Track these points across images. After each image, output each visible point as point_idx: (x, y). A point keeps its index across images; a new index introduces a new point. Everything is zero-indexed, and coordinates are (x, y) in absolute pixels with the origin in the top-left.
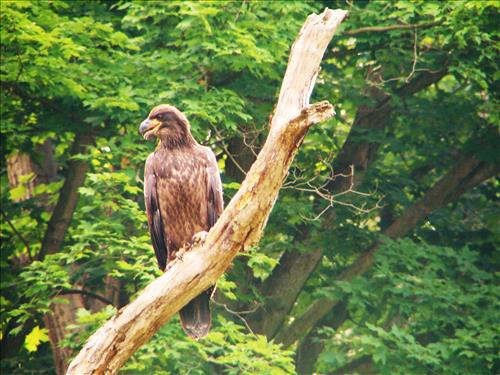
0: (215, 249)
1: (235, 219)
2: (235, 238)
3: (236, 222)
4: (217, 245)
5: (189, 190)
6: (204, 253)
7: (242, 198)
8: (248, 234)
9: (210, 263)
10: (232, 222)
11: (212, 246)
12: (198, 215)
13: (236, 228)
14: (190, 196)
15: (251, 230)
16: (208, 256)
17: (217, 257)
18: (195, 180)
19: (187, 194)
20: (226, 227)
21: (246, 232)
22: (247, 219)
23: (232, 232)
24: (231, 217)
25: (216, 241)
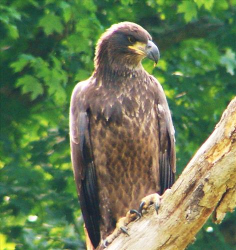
0: (175, 217)
1: (207, 177)
2: (205, 202)
3: (207, 180)
4: (178, 212)
5: (138, 141)
6: (161, 222)
7: (216, 147)
8: (224, 196)
9: (168, 236)
10: (202, 181)
11: (171, 213)
12: (149, 173)
13: (207, 188)
14: (140, 149)
15: (228, 191)
16: (166, 228)
17: (177, 229)
18: (147, 128)
19: (137, 145)
20: (192, 186)
21: (221, 193)
22: (223, 175)
23: (201, 194)
24: (200, 173)
25: (178, 206)
